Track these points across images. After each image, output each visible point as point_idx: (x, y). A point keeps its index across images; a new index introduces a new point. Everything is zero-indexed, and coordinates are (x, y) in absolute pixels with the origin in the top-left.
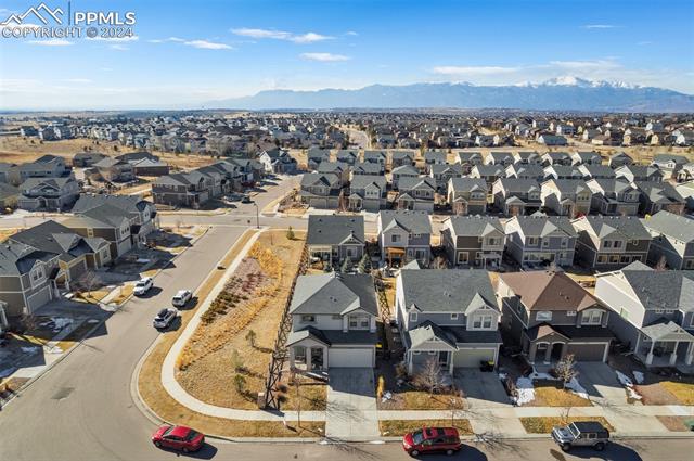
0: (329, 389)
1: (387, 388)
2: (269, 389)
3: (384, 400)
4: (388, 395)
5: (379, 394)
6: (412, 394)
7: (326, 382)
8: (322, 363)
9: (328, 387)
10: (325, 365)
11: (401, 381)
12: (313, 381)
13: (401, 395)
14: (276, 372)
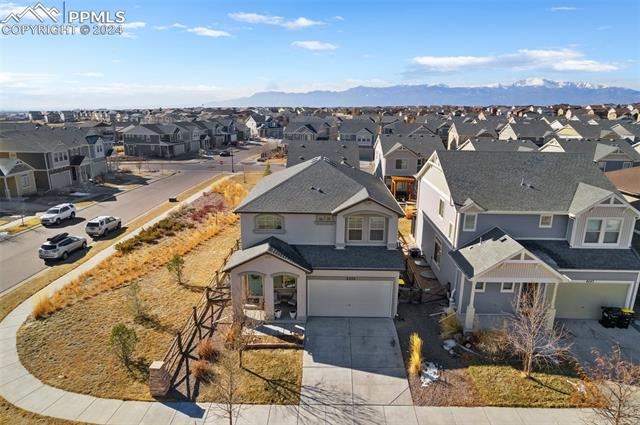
0: (306, 357)
1: (428, 357)
2: (186, 355)
3: (426, 382)
4: (432, 372)
5: (412, 369)
6: (484, 370)
7: (300, 345)
8: (294, 308)
9: (305, 352)
10: (301, 312)
11: (452, 343)
12: (276, 341)
13: (460, 372)
14: (208, 323)
